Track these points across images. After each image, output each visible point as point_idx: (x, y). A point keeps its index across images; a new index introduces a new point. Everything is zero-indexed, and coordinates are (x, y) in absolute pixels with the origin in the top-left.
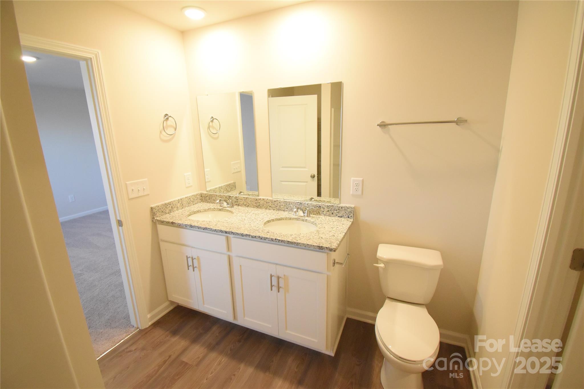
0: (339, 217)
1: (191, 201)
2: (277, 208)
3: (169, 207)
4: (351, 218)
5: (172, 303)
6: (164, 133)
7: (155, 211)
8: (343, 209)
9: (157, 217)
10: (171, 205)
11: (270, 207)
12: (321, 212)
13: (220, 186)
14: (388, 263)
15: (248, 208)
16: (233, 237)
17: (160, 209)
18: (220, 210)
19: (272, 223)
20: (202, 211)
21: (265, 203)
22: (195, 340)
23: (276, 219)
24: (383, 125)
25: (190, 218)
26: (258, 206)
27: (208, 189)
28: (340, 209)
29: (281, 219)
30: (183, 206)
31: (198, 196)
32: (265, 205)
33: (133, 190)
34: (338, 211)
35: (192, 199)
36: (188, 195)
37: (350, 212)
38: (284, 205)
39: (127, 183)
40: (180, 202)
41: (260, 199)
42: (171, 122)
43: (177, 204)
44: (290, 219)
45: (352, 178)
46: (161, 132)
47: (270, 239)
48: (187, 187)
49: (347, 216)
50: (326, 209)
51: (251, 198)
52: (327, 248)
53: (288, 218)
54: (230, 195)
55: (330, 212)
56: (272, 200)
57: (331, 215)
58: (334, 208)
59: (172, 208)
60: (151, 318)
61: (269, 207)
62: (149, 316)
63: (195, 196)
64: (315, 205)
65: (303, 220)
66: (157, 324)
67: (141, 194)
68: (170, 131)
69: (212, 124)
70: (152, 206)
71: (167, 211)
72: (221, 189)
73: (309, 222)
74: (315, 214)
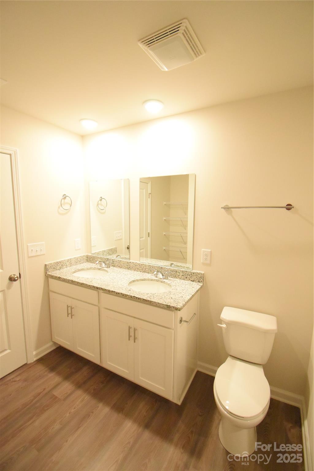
0: (191, 281)
1: (78, 261)
2: (143, 270)
3: (60, 265)
4: (201, 282)
5: (55, 343)
6: (61, 208)
7: (48, 267)
8: (195, 274)
9: (49, 272)
10: (62, 263)
11: (138, 269)
12: (177, 276)
13: (104, 250)
14: (230, 324)
15: (121, 269)
16: (102, 292)
17: (52, 266)
18: (99, 269)
19: (136, 282)
20: (85, 269)
21: (134, 266)
22: (67, 378)
23: (140, 279)
24: (227, 208)
25: (75, 274)
26: (129, 268)
27: (93, 252)
28: (192, 274)
29: (144, 280)
30: (71, 265)
31: (84, 258)
32: (134, 268)
33: (32, 250)
34: (191, 276)
35: (79, 260)
36: (76, 256)
37: (200, 277)
38: (148, 268)
39: (28, 244)
40: (69, 261)
41: (131, 262)
42: (67, 200)
43: (66, 263)
44: (152, 280)
45: (202, 249)
46: (59, 208)
47: (130, 296)
48: (76, 250)
49: (198, 280)
50: (181, 274)
51: (123, 261)
52: (173, 307)
53: (150, 279)
54: (108, 258)
55: (184, 276)
56: (140, 264)
57: (185, 279)
58: (187, 273)
59: (62, 265)
60: (37, 355)
61: (137, 269)
62: (34, 353)
63: (82, 257)
64: (173, 270)
65: (162, 282)
66: (41, 361)
67: (38, 253)
68: (67, 207)
69: (101, 202)
70: (46, 263)
71: (58, 268)
72: (104, 253)
73: (166, 284)
74: (173, 278)
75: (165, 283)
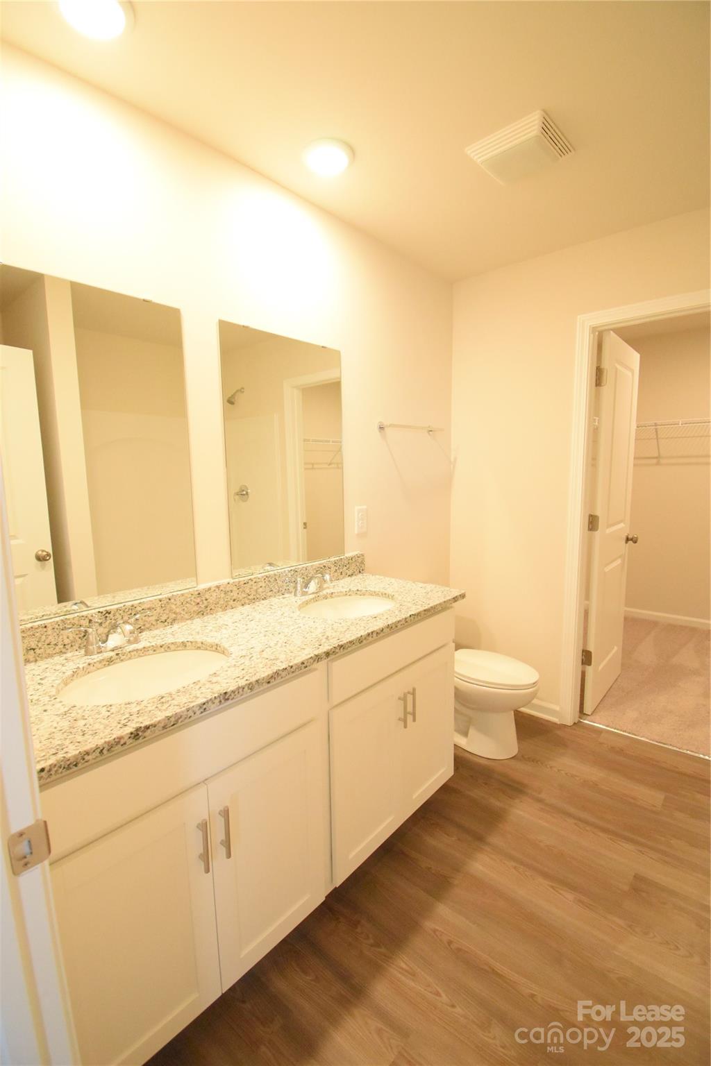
0: (349, 576)
2: (251, 597)
8: (354, 560)
11: (234, 600)
21: (223, 595)
28: (350, 561)
32: (221, 602)
34: (348, 567)
38: (264, 585)
41: (210, 589)
45: (356, 509)
49: (359, 570)
51: (183, 595)
54: (108, 608)
55: (338, 571)
57: (341, 577)
58: (342, 563)
61: (232, 602)
75: (334, 595)
